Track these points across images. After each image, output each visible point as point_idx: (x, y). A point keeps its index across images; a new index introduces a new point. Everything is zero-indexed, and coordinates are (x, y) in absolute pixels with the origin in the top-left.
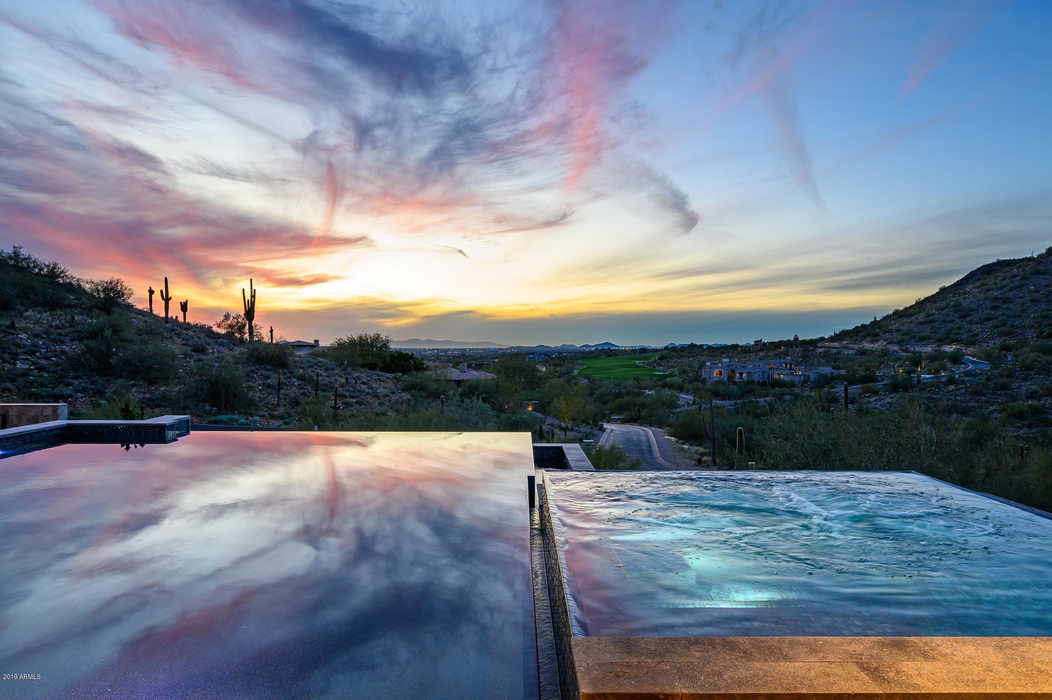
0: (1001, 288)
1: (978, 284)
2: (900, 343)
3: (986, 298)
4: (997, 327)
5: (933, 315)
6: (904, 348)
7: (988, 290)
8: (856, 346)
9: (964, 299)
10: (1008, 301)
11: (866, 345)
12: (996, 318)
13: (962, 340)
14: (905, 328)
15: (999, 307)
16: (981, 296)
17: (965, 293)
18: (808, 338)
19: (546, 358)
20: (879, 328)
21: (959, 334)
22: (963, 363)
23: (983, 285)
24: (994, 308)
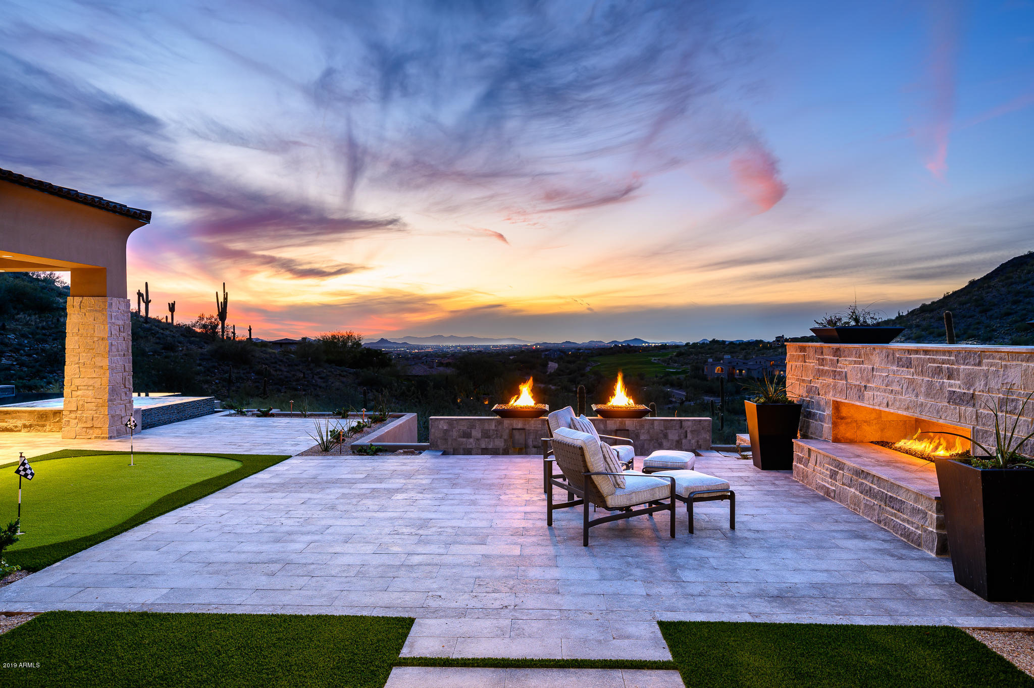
0: (1025, 282)
1: (1003, 278)
3: (1009, 292)
4: (1016, 322)
10: (1030, 295)
12: (1016, 312)
13: (979, 335)
15: (1020, 301)
16: (1004, 290)
17: (989, 287)
21: (978, 329)
24: (1015, 303)
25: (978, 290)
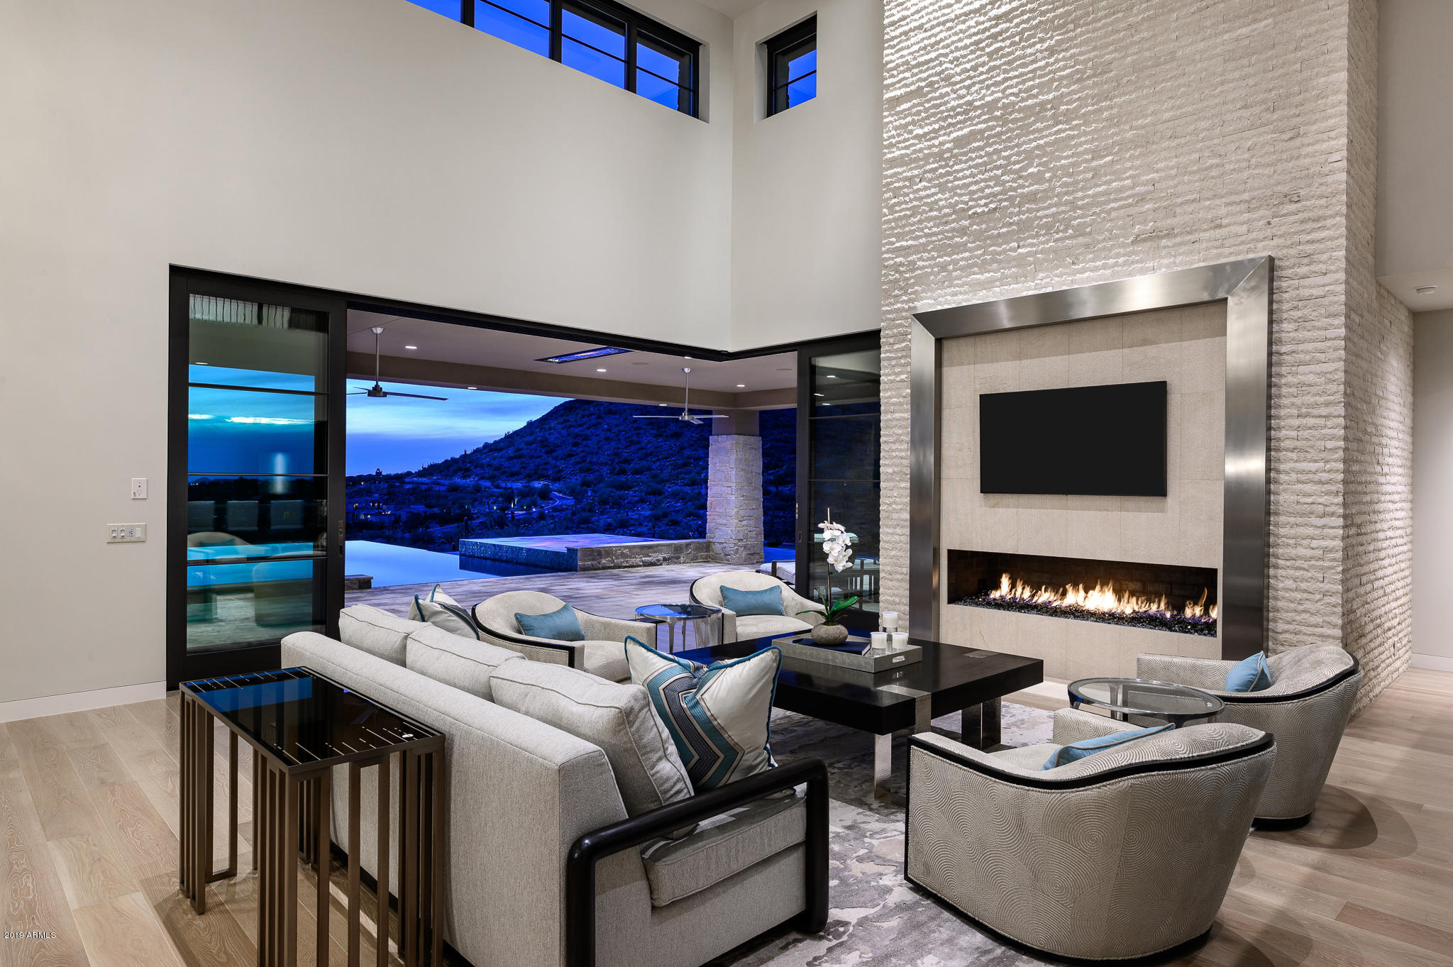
0: (581, 426)
1: (561, 420)
2: (492, 478)
3: (569, 435)
4: (578, 463)
5: (522, 449)
6: (496, 483)
7: (570, 426)
8: (447, 482)
9: (550, 434)
10: (586, 438)
11: (458, 480)
13: (549, 476)
14: (495, 463)
15: (579, 444)
16: (564, 432)
17: (550, 429)
20: (470, 462)
21: (546, 470)
22: (551, 499)
23: (565, 421)
24: (576, 445)
25: (540, 431)
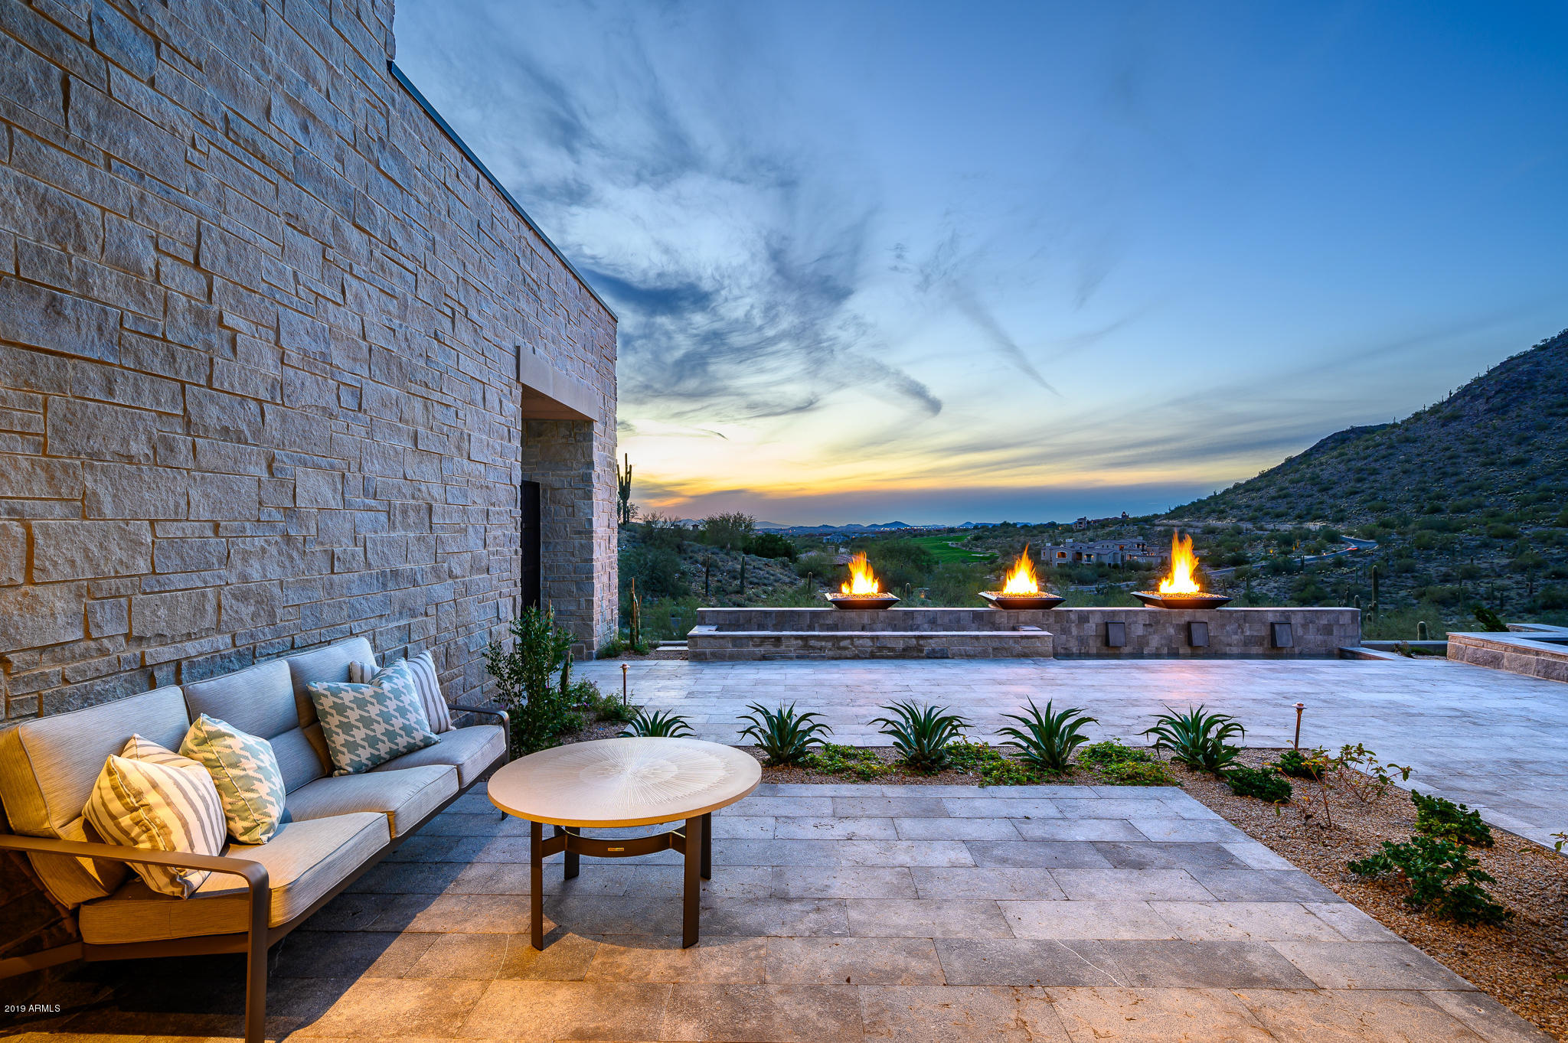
0: (1365, 458)
1: (1335, 453)
2: (1252, 520)
3: (1349, 470)
4: (1365, 501)
5: (1287, 488)
6: (1259, 525)
7: (1350, 460)
8: (1200, 524)
9: (1322, 470)
10: (1375, 472)
11: (1213, 522)
12: (1363, 491)
13: (1326, 516)
14: (1255, 504)
15: (1365, 479)
16: (1342, 467)
17: (1321, 464)
18: (1140, 516)
19: (846, 539)
20: (1224, 504)
21: (1322, 509)
22: (1343, 543)
23: (1341, 455)
24: (1359, 480)
25: (1308, 467)
